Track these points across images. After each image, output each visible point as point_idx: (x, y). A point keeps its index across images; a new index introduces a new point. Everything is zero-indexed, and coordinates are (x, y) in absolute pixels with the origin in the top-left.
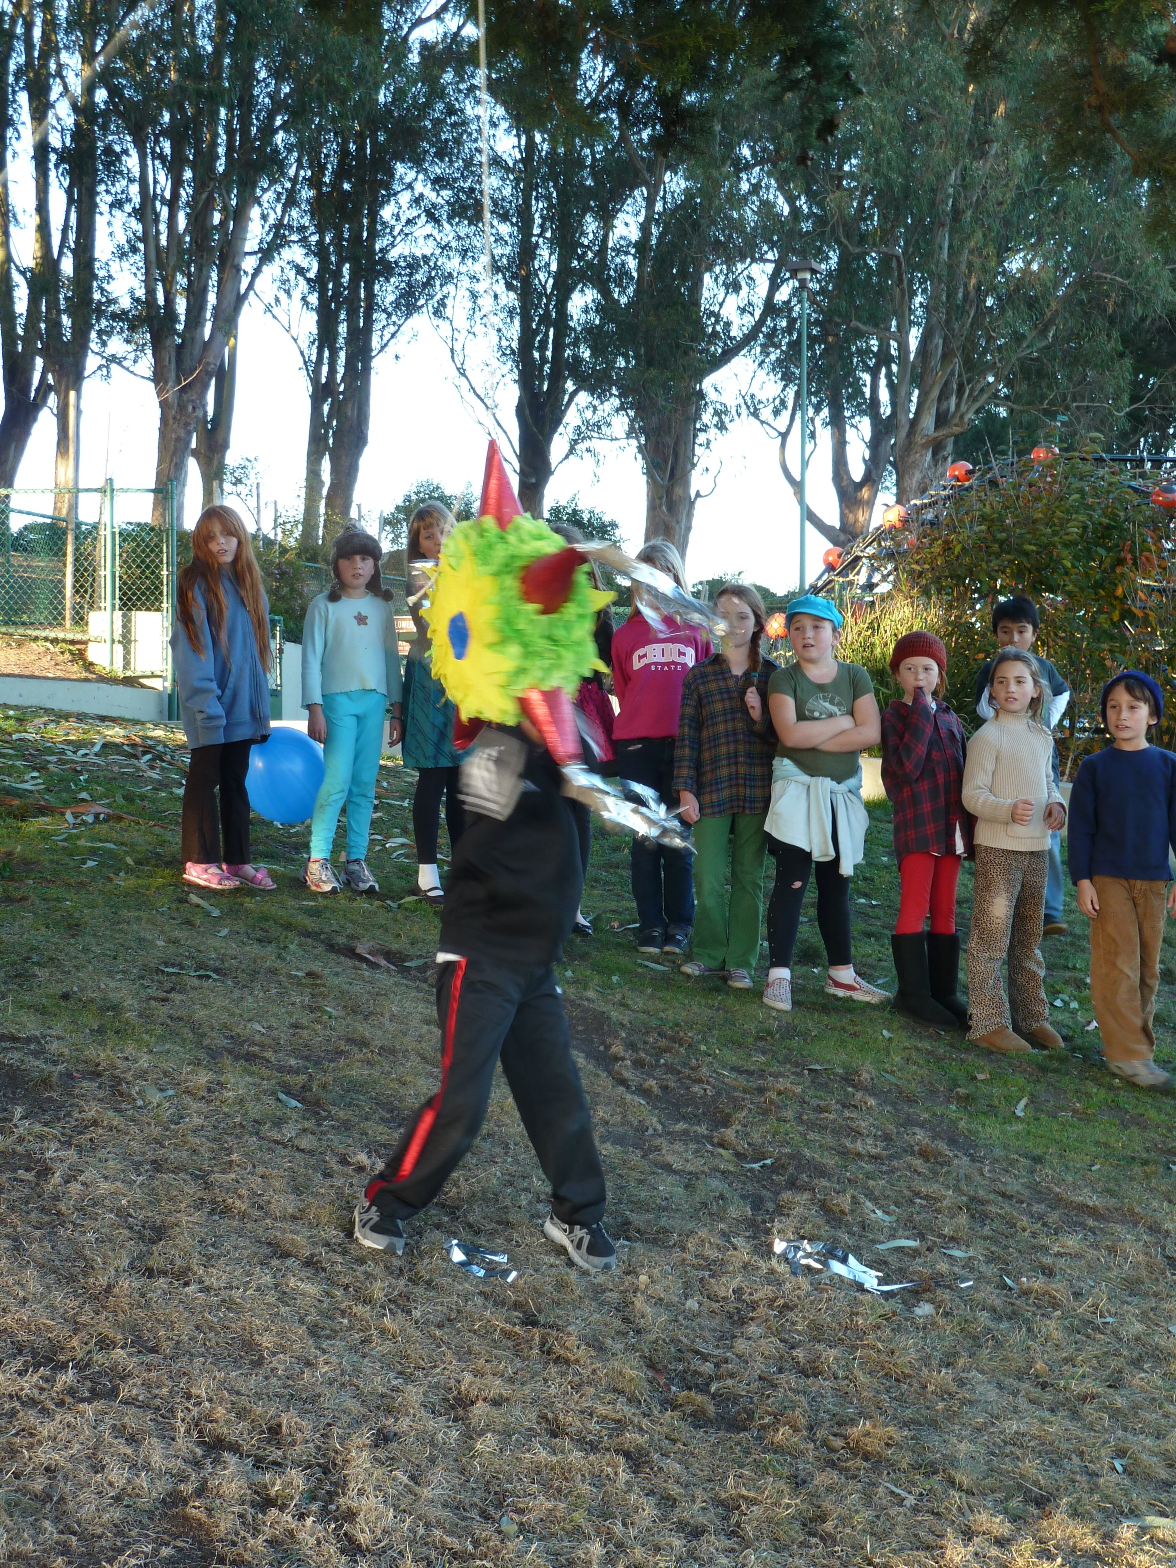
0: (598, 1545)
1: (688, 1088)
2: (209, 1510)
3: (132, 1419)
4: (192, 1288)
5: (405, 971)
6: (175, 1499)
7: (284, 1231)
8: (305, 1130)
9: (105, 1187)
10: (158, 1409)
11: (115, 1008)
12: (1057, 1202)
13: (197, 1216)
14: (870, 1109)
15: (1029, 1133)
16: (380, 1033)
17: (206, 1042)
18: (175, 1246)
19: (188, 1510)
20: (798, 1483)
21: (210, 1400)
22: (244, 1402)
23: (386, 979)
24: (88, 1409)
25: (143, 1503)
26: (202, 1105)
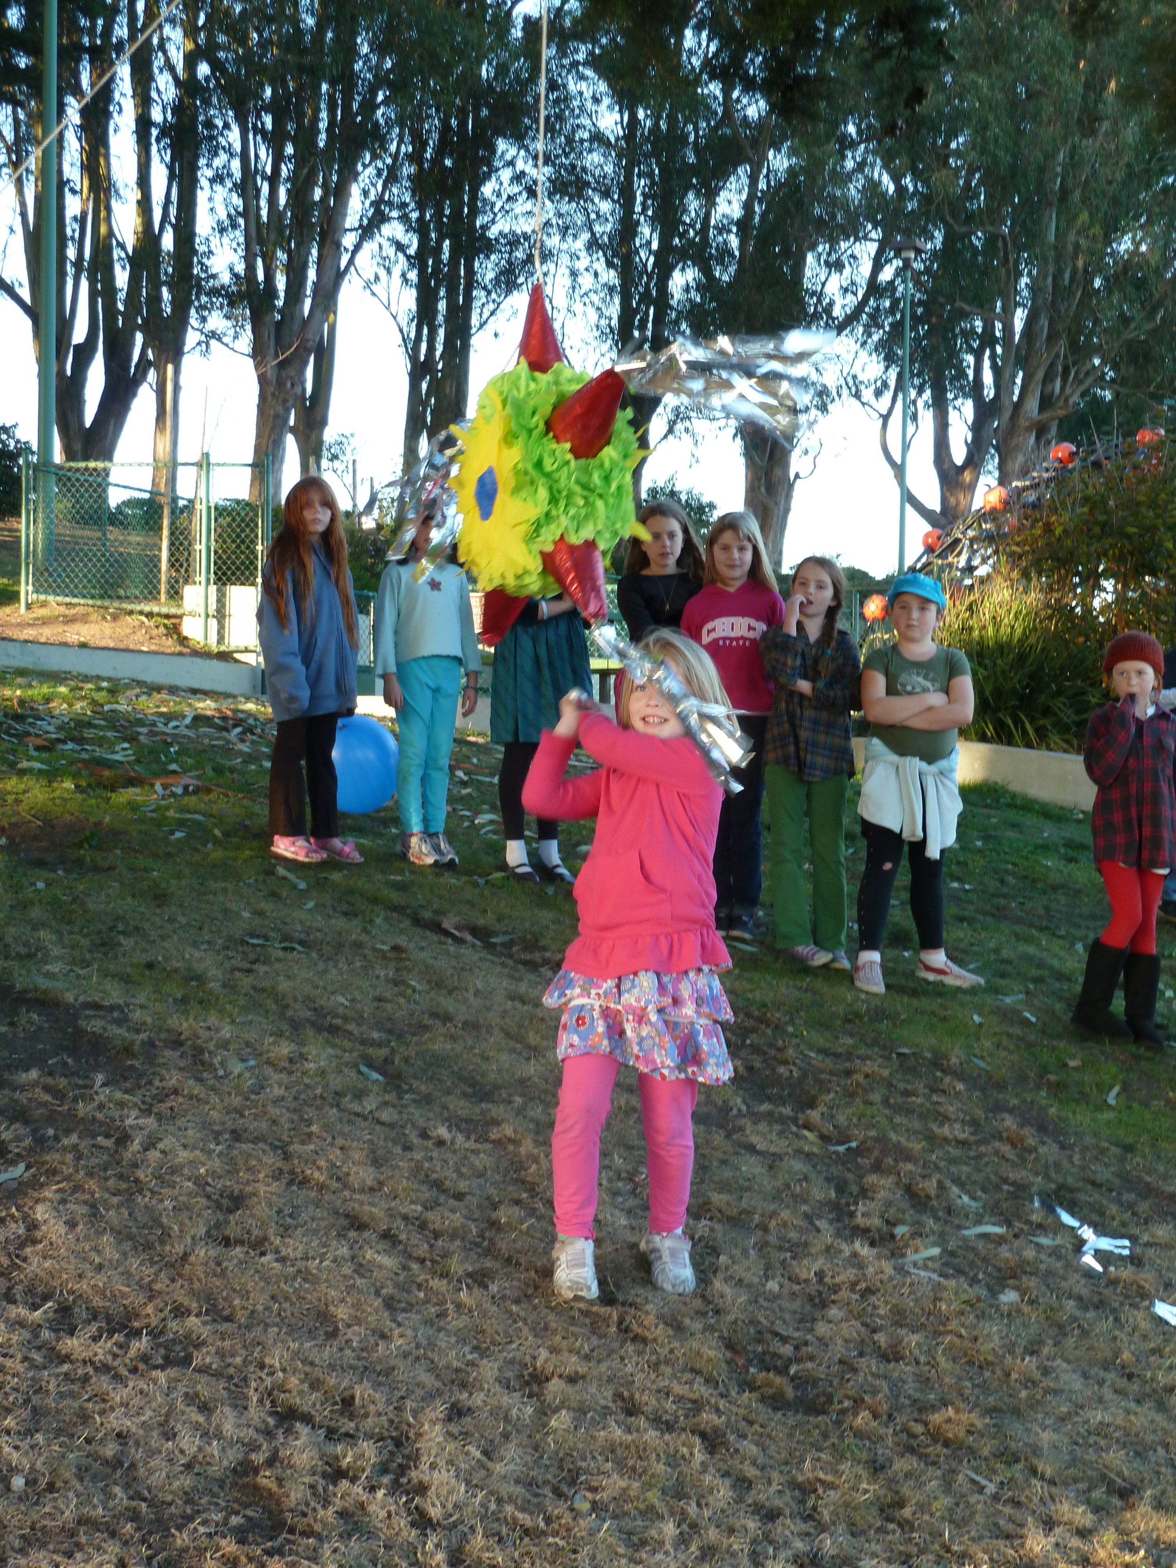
0: (671, 1525)
1: (774, 1069)
2: (280, 1481)
3: (205, 1388)
4: (268, 1258)
5: (490, 947)
6: (246, 1469)
7: (362, 1204)
8: (385, 1104)
9: (184, 1155)
10: (231, 1377)
11: (200, 978)
13: (275, 1186)
14: (958, 1094)
15: (1120, 1121)
16: (464, 1008)
17: (290, 1013)
18: (252, 1216)
19: (259, 1479)
20: (876, 1468)
21: (284, 1370)
22: (317, 1372)
23: (471, 954)
24: (161, 1376)
25: (214, 1471)
26: (283, 1076)
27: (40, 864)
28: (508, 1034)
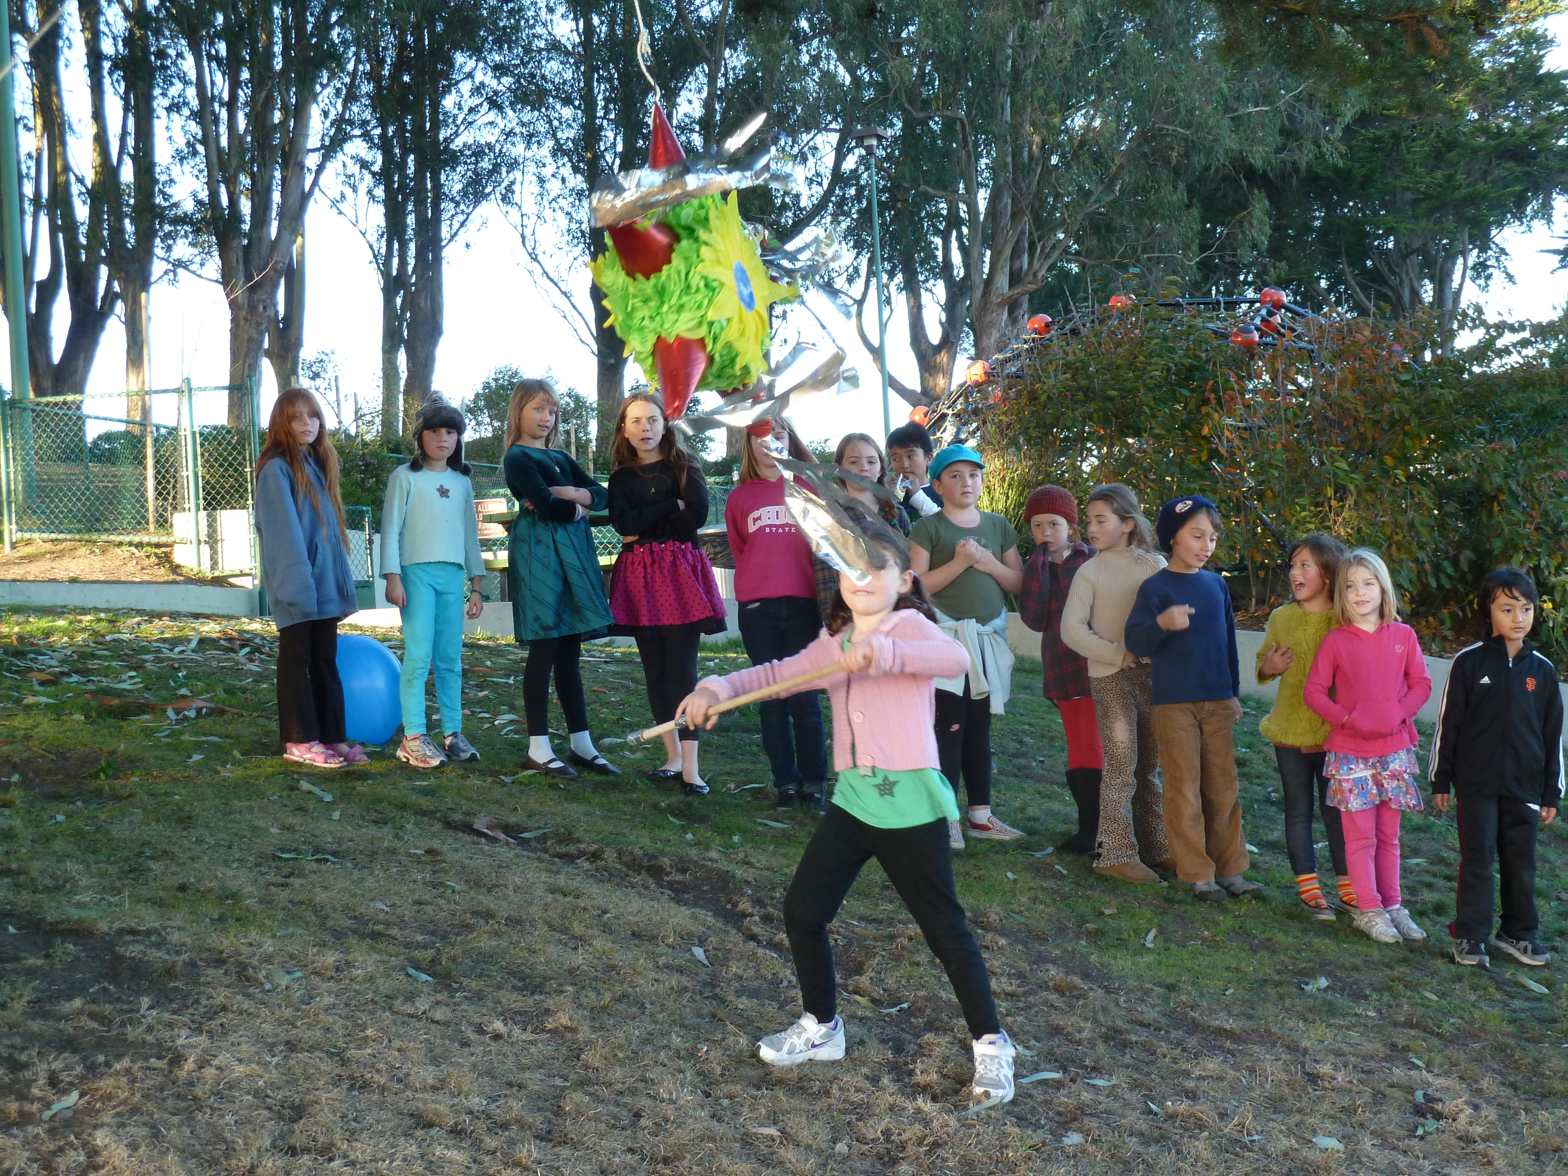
4: (337, 1163)
5: (524, 843)
7: (425, 1102)
8: (438, 1003)
9: (240, 1070)
11: (235, 896)
12: (1194, 1027)
13: (335, 1093)
14: (1001, 949)
15: (1160, 963)
16: (505, 904)
17: (330, 923)
18: (317, 1123)
23: (507, 852)
26: (332, 984)
27: (57, 797)
28: (552, 927)
